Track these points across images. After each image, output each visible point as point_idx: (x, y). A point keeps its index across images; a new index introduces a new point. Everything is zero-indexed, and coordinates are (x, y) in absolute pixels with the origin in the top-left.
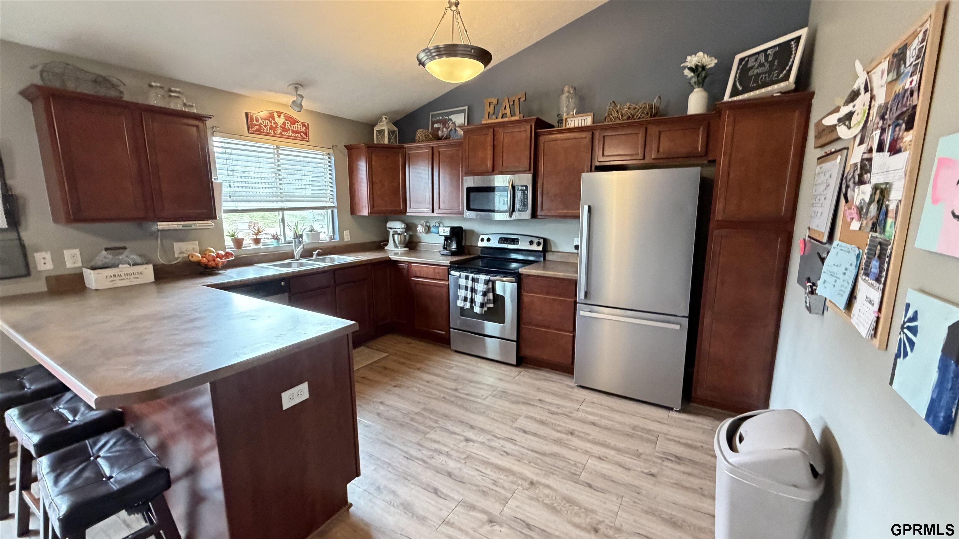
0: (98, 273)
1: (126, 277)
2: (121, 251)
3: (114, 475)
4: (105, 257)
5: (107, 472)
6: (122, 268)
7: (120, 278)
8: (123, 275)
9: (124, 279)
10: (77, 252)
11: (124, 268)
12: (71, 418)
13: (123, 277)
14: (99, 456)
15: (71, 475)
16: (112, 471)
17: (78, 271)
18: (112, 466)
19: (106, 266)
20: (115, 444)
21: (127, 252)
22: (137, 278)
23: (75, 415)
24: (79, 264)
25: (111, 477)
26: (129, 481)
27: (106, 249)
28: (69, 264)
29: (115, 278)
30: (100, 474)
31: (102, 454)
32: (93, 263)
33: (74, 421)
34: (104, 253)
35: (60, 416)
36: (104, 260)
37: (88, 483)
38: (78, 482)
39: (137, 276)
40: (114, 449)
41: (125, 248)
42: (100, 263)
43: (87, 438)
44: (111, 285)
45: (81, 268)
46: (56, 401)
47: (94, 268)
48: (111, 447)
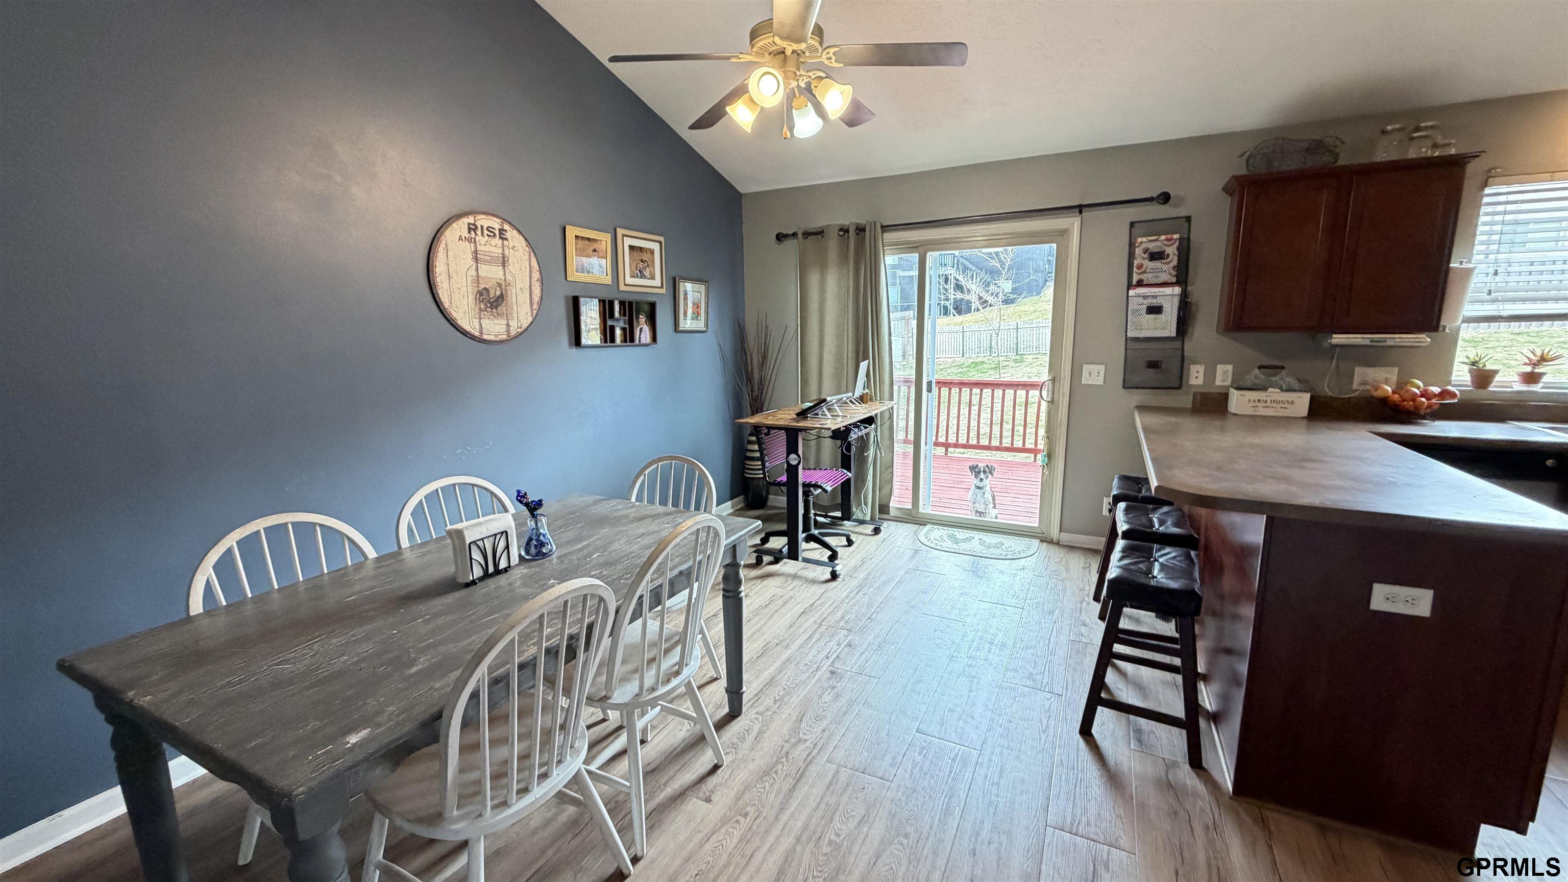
0: (1242, 395)
1: (1273, 405)
2: (1278, 370)
3: (1159, 577)
4: (1256, 378)
5: (1155, 573)
6: (1272, 392)
7: (1264, 405)
8: (1269, 402)
9: (1269, 407)
10: (1230, 367)
11: (1273, 394)
12: (1157, 527)
13: (1269, 404)
14: (1158, 561)
15: (1132, 561)
16: (1158, 574)
17: (1223, 391)
18: (1161, 571)
19: (1255, 387)
20: (1174, 557)
21: (1283, 372)
22: (1286, 408)
23: (1160, 525)
24: (1228, 383)
25: (1156, 577)
26: (1165, 586)
27: (1260, 367)
28: (1218, 382)
29: (1259, 404)
30: (1150, 571)
31: (1161, 560)
32: (1241, 383)
33: (1158, 529)
34: (1257, 371)
35: (1151, 521)
36: (1254, 380)
37: (1140, 571)
38: (1132, 567)
39: (1286, 405)
40: (1170, 561)
41: (1283, 368)
42: (1248, 384)
43: (1158, 543)
44: (1250, 412)
45: (1228, 388)
46: (1154, 510)
47: (1239, 388)
48: (1171, 558)
